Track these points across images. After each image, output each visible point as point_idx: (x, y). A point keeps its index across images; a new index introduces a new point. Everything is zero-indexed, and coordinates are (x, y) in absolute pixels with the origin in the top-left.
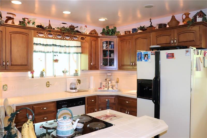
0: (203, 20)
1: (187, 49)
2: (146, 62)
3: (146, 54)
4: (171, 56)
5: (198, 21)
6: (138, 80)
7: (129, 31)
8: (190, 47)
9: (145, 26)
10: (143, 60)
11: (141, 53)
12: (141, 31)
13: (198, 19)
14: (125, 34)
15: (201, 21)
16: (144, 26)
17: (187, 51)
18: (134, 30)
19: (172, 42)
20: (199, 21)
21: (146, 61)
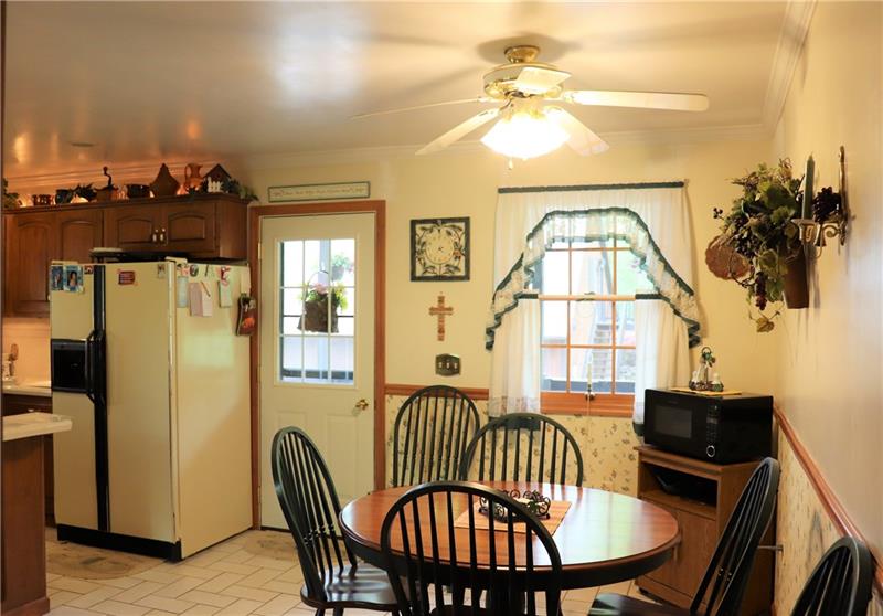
0: (223, 188)
1: (160, 263)
2: (72, 294)
3: (73, 272)
4: (126, 279)
5: (210, 190)
6: (52, 340)
7: (48, 197)
8: (167, 258)
9: (93, 187)
10: (65, 288)
11: (61, 268)
12: (83, 200)
13: (210, 184)
14: (35, 203)
15: (218, 190)
16: (90, 186)
17: (160, 268)
18: (64, 194)
19: (155, 238)
20: (214, 190)
21: (73, 289)
